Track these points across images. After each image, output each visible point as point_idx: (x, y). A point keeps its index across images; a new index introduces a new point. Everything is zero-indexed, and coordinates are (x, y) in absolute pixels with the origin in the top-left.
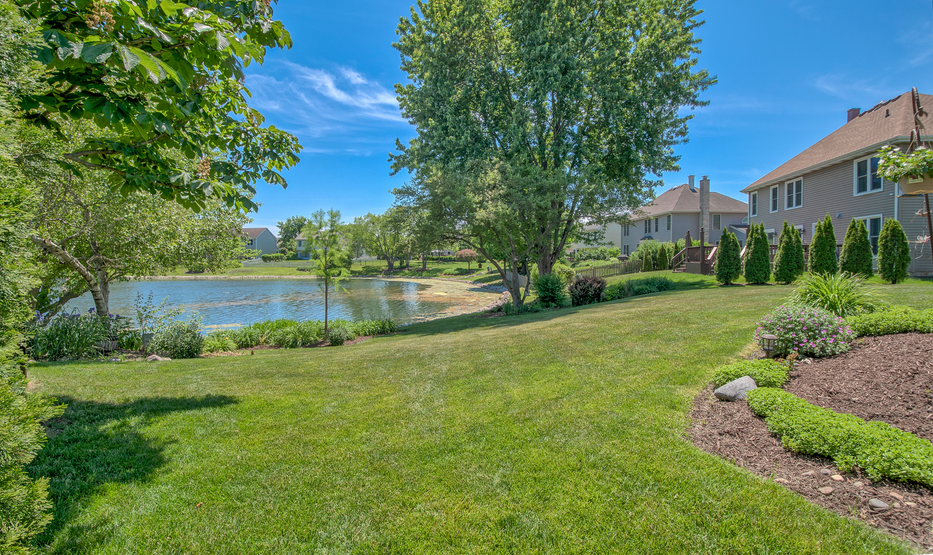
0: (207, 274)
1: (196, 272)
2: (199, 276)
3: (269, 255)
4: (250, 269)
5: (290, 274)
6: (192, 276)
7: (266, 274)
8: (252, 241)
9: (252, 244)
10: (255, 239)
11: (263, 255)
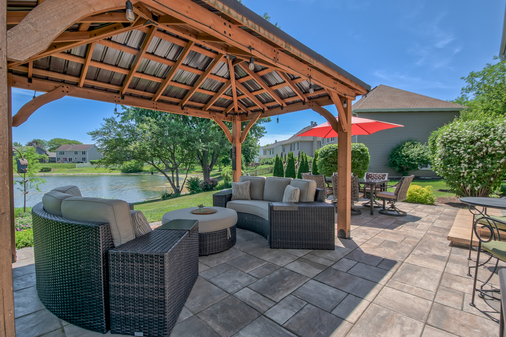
0: (52, 172)
1: (45, 171)
2: (47, 174)
3: (94, 161)
4: (81, 169)
5: (105, 172)
6: (43, 174)
7: (90, 172)
8: (85, 152)
9: (85, 154)
10: (87, 151)
11: (91, 161)
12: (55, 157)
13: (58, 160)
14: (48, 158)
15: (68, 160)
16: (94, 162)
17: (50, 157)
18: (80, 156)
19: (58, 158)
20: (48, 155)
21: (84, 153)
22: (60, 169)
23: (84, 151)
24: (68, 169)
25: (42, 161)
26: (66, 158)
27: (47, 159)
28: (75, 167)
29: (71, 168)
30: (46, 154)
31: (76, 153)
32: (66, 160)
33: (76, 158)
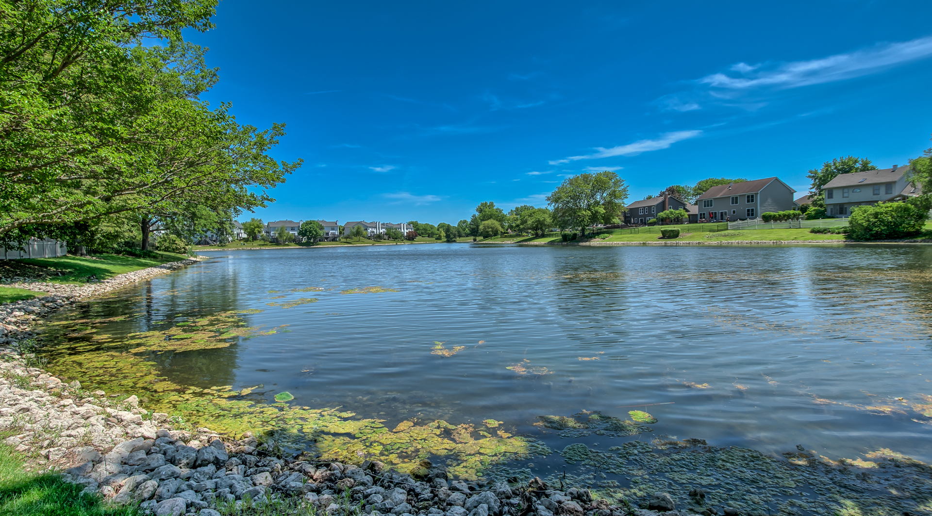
0: (679, 239)
1: (669, 237)
2: (669, 242)
3: (771, 214)
4: (736, 231)
6: (662, 242)
8: (752, 196)
9: (752, 201)
10: (757, 194)
11: (764, 214)
12: (697, 213)
13: (701, 218)
14: (687, 216)
15: (719, 216)
16: (770, 216)
17: (691, 213)
18: (743, 206)
19: (701, 214)
20: (687, 211)
21: (751, 199)
22: (695, 234)
23: (750, 193)
24: (711, 234)
25: (678, 221)
26: (715, 213)
27: (686, 218)
28: (727, 229)
29: (718, 231)
30: (685, 209)
31: (735, 200)
32: (716, 216)
33: (734, 212)
